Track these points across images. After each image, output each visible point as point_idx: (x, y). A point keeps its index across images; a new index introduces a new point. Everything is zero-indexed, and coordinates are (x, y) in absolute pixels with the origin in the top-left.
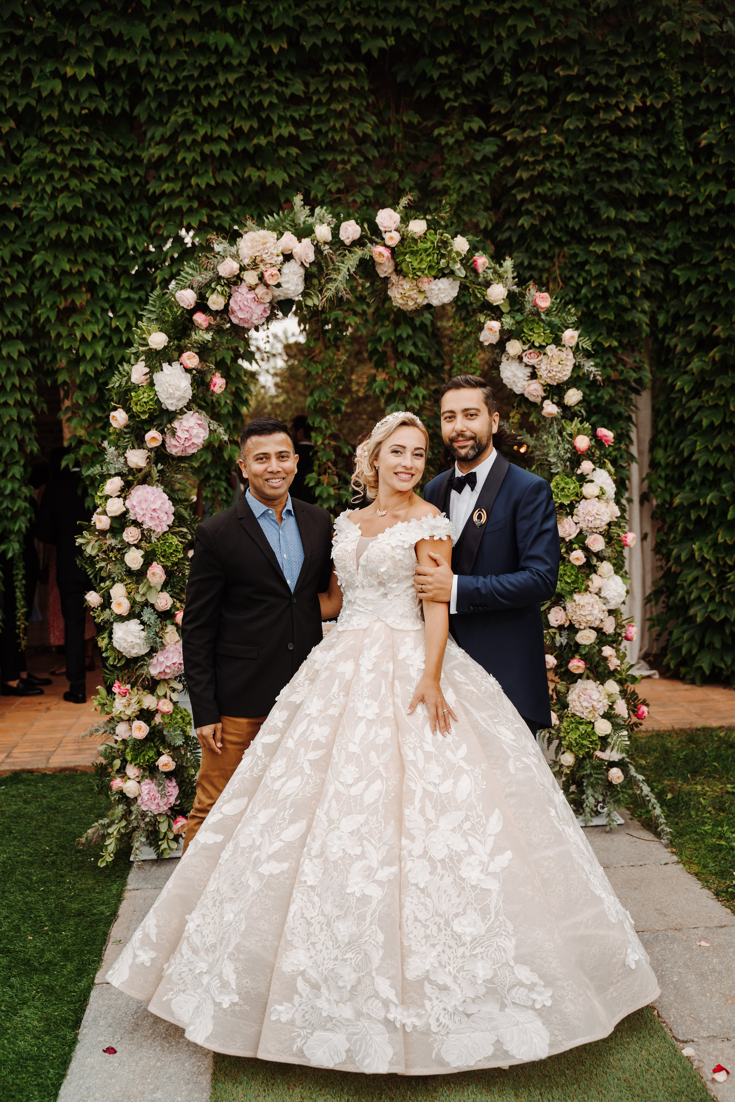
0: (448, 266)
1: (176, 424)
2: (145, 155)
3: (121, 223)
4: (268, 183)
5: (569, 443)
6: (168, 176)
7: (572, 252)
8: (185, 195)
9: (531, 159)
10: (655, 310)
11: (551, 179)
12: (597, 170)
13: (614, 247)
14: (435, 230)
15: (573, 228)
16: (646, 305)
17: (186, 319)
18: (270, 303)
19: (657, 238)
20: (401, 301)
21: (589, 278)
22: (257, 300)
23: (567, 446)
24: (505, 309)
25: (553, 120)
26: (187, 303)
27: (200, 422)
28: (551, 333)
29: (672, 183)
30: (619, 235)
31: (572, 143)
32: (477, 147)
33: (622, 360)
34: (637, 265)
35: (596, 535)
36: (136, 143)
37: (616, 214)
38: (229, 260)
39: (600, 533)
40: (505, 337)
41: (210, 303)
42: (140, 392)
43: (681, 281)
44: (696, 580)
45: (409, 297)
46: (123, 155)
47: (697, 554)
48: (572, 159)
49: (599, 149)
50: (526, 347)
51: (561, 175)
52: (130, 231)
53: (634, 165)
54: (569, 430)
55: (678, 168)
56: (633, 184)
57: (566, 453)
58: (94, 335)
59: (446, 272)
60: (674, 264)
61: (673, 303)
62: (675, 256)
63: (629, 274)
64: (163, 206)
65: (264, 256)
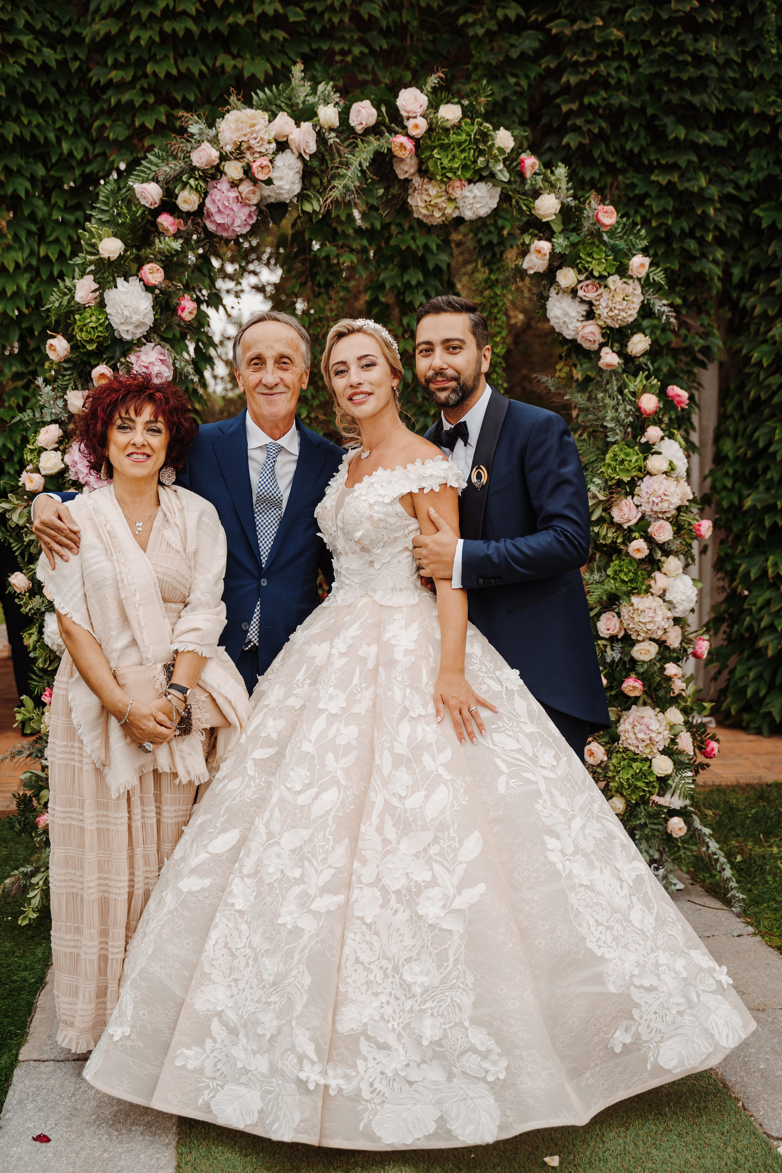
0: (487, 167)
1: (132, 358)
2: (87, 33)
3: (54, 121)
4: (246, 74)
5: (632, 403)
6: (116, 61)
7: (628, 182)
8: (138, 86)
9: (582, 60)
10: (730, 260)
11: (607, 86)
12: (665, 77)
13: (682, 176)
14: (472, 119)
15: (631, 150)
16: (719, 254)
17: (148, 221)
18: (257, 205)
19: (735, 169)
20: (424, 211)
21: (649, 216)
22: (241, 201)
23: (628, 408)
24: (557, 228)
25: (611, 11)
26: (151, 200)
27: (162, 357)
28: (615, 260)
29: (758, 97)
30: (689, 162)
31: (634, 41)
32: (512, 41)
33: (685, 323)
34: (710, 200)
35: (662, 521)
36: (76, 18)
37: (686, 135)
38: (206, 145)
39: (667, 519)
40: (555, 264)
41: (179, 202)
42: (87, 314)
43: (764, 224)
44: (768, 603)
45: (436, 205)
46: (59, 31)
47: (770, 571)
48: (633, 61)
49: (668, 50)
50: (582, 277)
51: (620, 80)
52: (66, 132)
53: (713, 71)
54: (632, 387)
55: (767, 78)
56: (709, 96)
57: (627, 416)
58: (17, 265)
59: (485, 174)
60: (755, 203)
61: (751, 253)
62: (757, 191)
63: (699, 212)
64: (110, 99)
65: (252, 142)
